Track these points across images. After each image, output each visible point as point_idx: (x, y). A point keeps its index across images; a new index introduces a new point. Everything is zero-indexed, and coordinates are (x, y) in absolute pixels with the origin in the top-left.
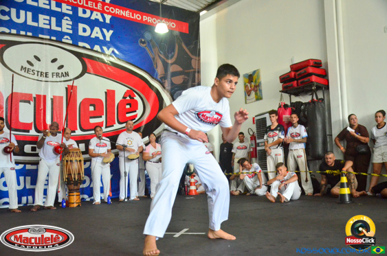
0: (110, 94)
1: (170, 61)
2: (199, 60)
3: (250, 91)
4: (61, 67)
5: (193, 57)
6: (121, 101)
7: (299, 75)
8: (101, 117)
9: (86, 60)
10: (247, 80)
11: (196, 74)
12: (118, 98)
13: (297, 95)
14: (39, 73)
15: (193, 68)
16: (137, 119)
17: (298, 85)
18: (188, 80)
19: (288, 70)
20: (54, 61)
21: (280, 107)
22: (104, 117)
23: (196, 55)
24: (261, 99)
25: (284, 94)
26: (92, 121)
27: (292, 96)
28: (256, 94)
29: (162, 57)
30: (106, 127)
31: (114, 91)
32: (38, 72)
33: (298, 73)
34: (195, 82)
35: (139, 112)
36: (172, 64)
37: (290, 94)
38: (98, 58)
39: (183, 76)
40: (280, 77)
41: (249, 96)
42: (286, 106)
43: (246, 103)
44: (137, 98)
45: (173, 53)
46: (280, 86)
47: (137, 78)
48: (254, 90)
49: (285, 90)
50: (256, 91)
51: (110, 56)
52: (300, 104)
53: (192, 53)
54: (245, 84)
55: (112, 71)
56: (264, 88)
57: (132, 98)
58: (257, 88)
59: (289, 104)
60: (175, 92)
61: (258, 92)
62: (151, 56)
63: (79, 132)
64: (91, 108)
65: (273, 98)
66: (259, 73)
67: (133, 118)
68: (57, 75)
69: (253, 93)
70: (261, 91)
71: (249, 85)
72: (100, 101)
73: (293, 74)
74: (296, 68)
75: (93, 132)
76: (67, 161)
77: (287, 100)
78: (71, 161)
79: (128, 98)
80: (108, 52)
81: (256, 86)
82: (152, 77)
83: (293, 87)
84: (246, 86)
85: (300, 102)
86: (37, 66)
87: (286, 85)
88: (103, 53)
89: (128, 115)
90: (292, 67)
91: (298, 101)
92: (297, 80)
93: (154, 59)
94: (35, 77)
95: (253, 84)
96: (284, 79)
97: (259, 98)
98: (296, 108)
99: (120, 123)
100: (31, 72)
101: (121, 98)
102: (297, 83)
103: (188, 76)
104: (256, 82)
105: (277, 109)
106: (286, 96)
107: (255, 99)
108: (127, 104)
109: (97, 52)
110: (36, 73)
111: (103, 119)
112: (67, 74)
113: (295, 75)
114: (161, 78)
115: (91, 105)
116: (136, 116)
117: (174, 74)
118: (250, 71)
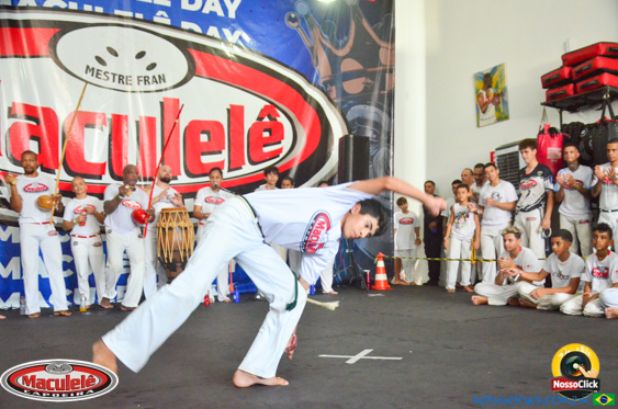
0: (235, 113)
1: (341, 53)
2: (393, 49)
3: (487, 103)
4: (152, 66)
5: (382, 44)
6: (254, 125)
7: (578, 72)
8: (220, 152)
9: (195, 54)
10: (481, 84)
11: (387, 75)
12: (249, 120)
13: (573, 110)
14: (117, 77)
15: (381, 65)
16: (282, 155)
17: (575, 92)
18: (373, 88)
19: (559, 63)
20: (141, 55)
21: (541, 132)
22: (225, 152)
23: (388, 41)
24: (507, 118)
25: (549, 109)
26: (206, 159)
27: (565, 113)
28: (497, 109)
29: (328, 45)
30: (230, 170)
31: (241, 108)
32: (114, 75)
33: (577, 69)
34: (384, 89)
35: (286, 144)
36: (344, 57)
37: (561, 109)
38: (216, 50)
39: (363, 79)
40: (542, 77)
41: (484, 112)
42: (552, 131)
43: (478, 126)
44: (282, 119)
45: (345, 38)
46: (542, 94)
47: (283, 84)
48: (493, 101)
49: (551, 101)
50: (497, 104)
51: (235, 44)
52: (578, 126)
53: (380, 38)
54: (477, 91)
55: (239, 71)
56: (511, 97)
57: (273, 119)
58: (499, 98)
59: (558, 127)
60: (349, 108)
61: (501, 106)
62: (307, 43)
63: (183, 179)
64: (204, 138)
65: (528, 116)
66: (503, 70)
67: (275, 154)
68: (146, 80)
69: (492, 109)
70: (506, 103)
71: (484, 93)
72: (219, 125)
73: (567, 70)
74: (572, 60)
75: (207, 179)
76: (164, 229)
77: (554, 118)
78: (170, 229)
79: (266, 119)
80: (232, 38)
81: (497, 95)
82: (310, 82)
83: (567, 95)
84: (479, 96)
85: (578, 123)
86: (113, 65)
87: (553, 92)
88: (223, 39)
89: (266, 150)
90: (565, 58)
91: (575, 121)
92: (575, 83)
93: (312, 48)
94: (110, 83)
95: (492, 91)
96: (550, 82)
97: (502, 117)
98: (571, 135)
99: (253, 163)
100: (103, 76)
101: (255, 120)
102: (575, 88)
103: (373, 79)
104: (497, 87)
105: (536, 137)
106: (553, 112)
107: (495, 118)
108: (265, 130)
109: (212, 38)
110: (111, 77)
111: (224, 156)
112: (162, 78)
113: (570, 73)
114: (325, 83)
115: (203, 132)
116: (280, 150)
117: (348, 76)
118: (486, 68)
